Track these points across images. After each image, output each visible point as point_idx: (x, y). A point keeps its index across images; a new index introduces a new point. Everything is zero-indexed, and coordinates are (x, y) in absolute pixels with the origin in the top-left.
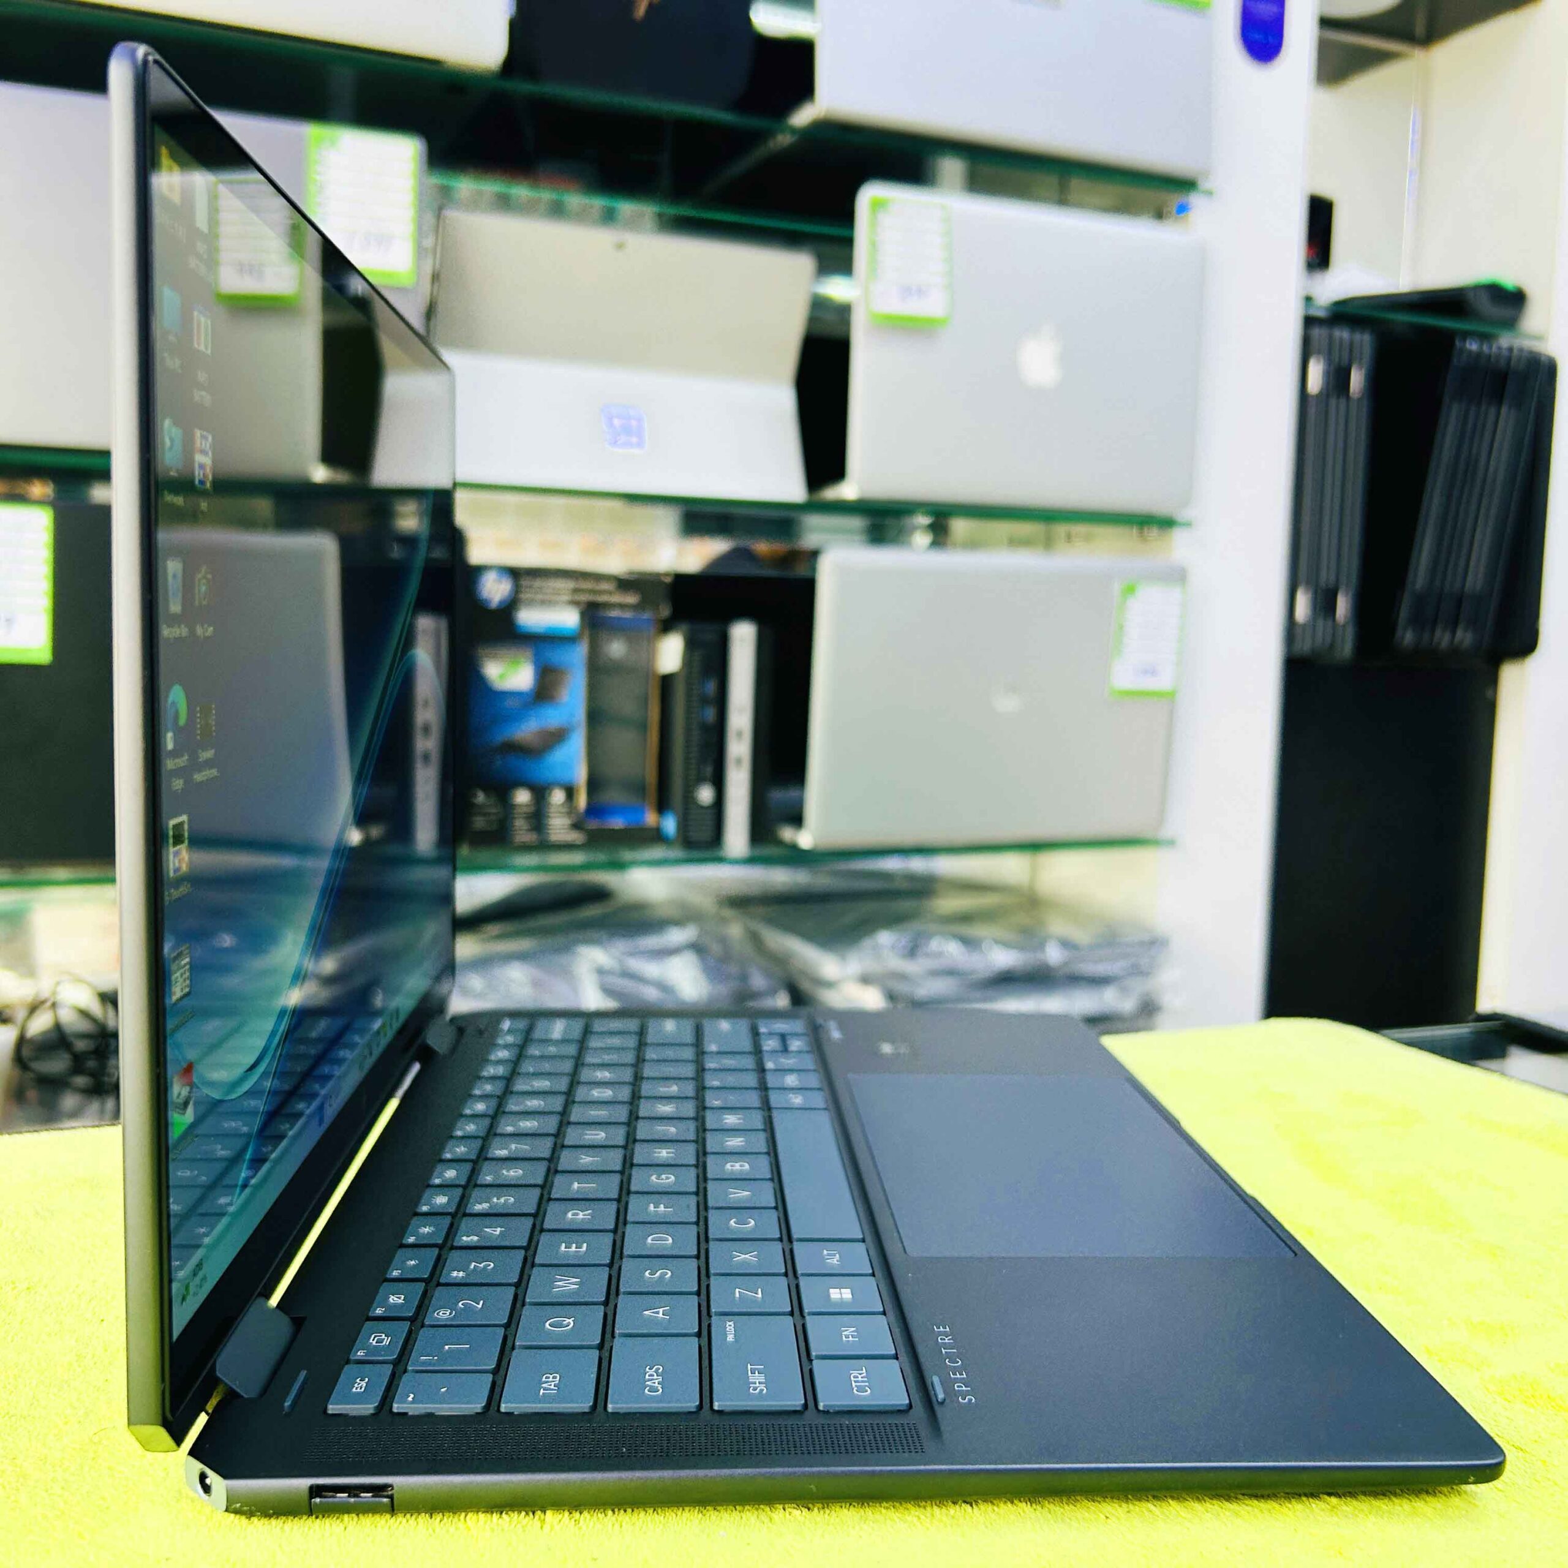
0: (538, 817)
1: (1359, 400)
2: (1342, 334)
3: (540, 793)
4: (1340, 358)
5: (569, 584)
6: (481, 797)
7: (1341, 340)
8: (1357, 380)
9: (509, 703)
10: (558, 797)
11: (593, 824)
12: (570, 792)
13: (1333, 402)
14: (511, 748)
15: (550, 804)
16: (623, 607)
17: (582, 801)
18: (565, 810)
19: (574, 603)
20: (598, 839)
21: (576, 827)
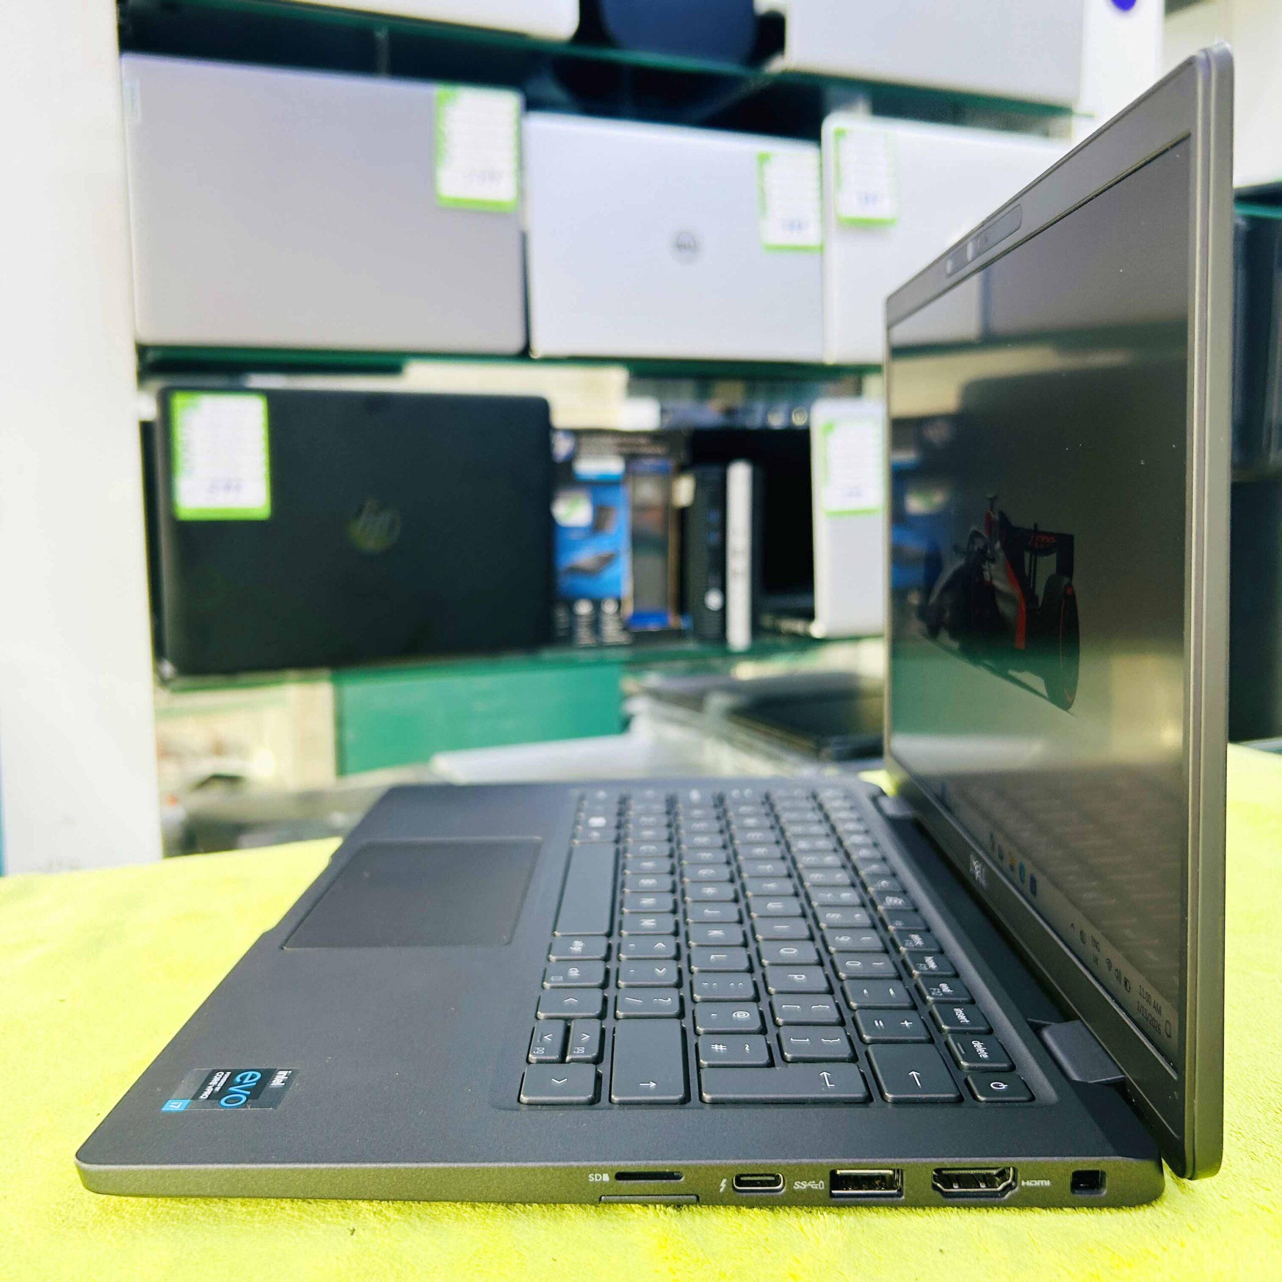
3: (597, 604)
5: (616, 440)
9: (574, 536)
11: (638, 628)
12: (619, 602)
14: (576, 571)
15: (605, 613)
16: (656, 456)
17: (630, 610)
18: (616, 618)
19: (622, 455)
20: (641, 639)
21: (626, 629)
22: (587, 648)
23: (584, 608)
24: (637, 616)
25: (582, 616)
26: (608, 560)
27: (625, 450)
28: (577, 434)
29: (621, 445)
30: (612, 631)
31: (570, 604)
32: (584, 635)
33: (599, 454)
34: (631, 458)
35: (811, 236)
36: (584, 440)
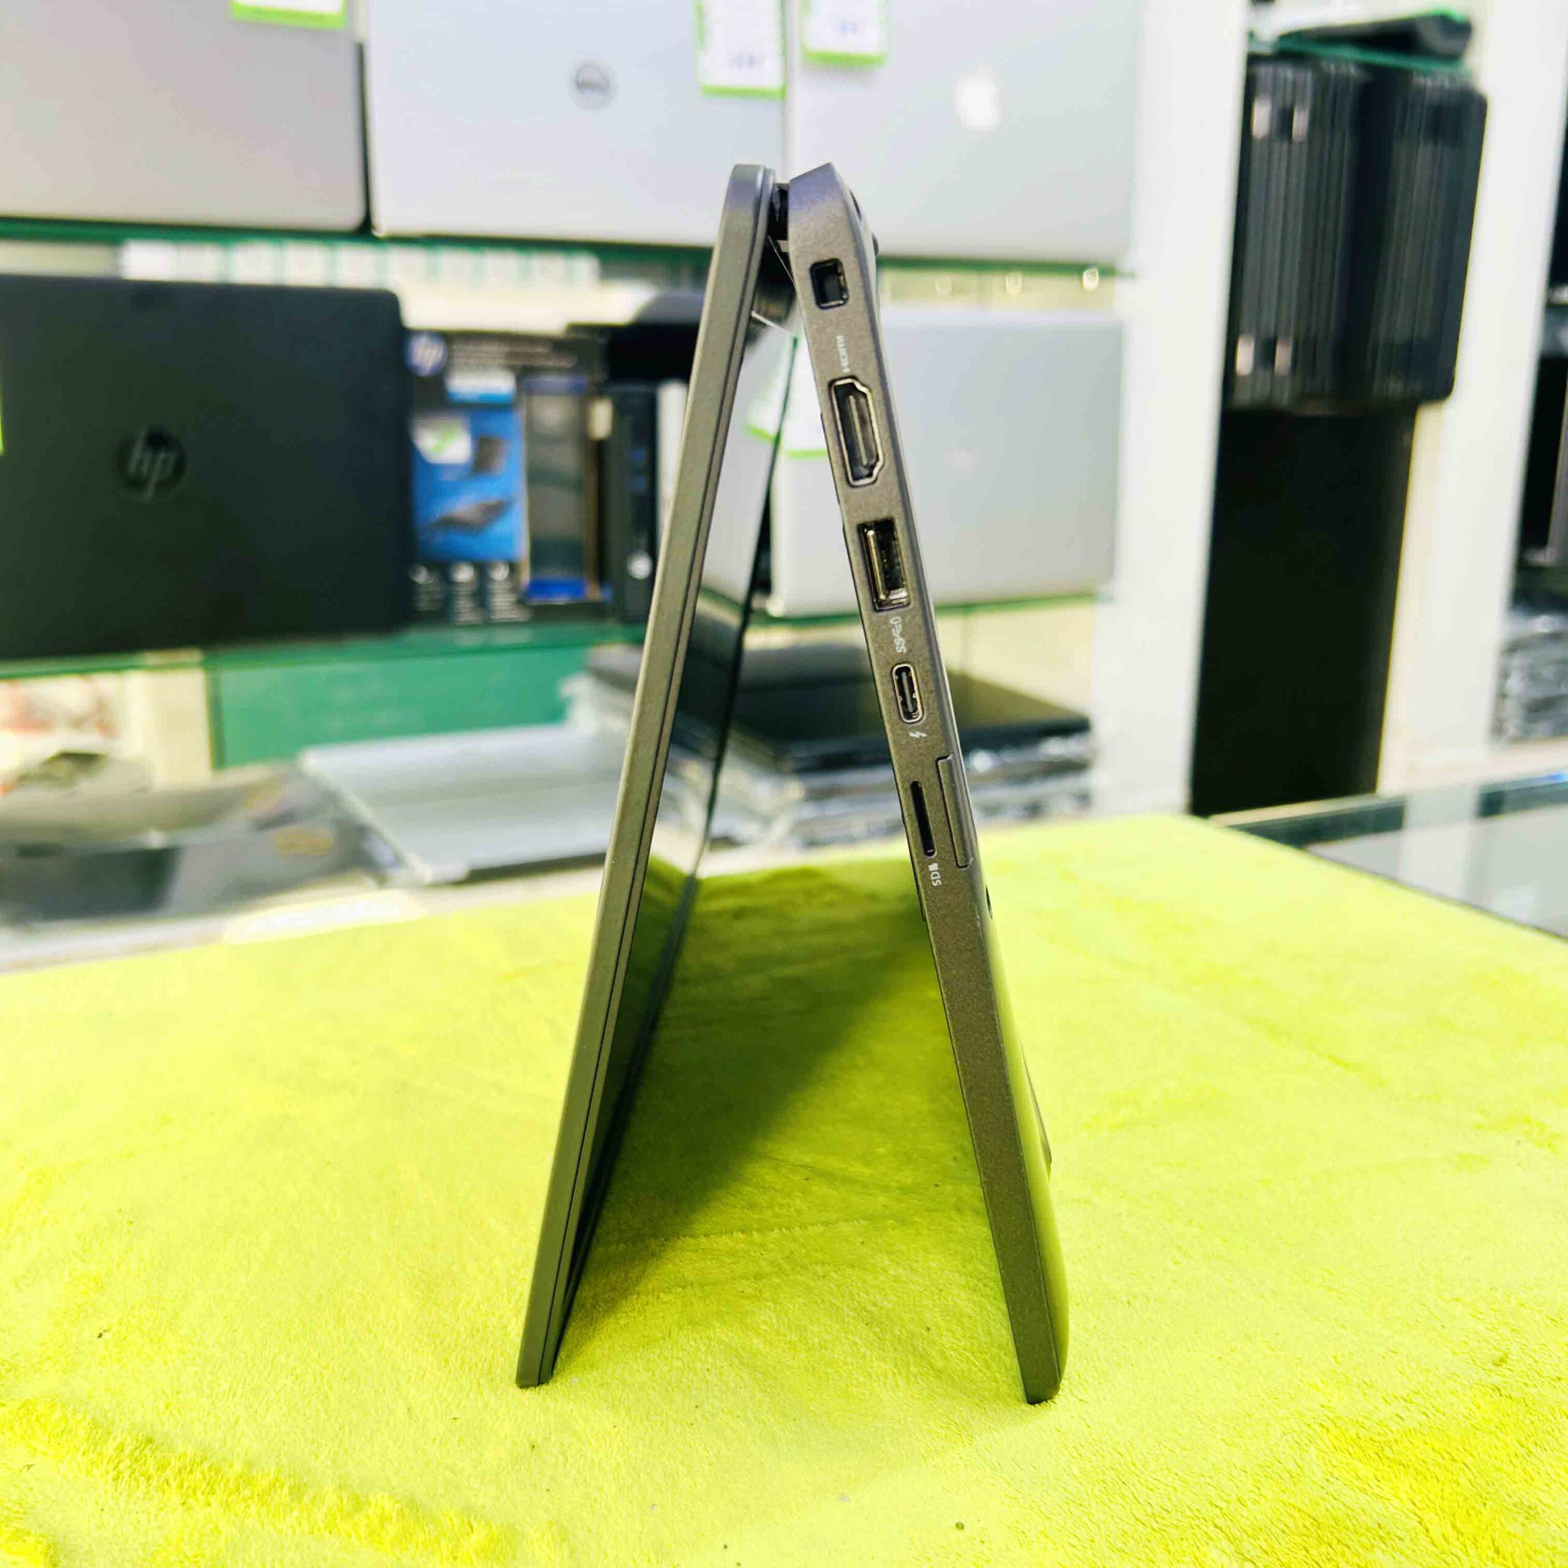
0: (481, 594)
1: (1301, 144)
2: (1288, 73)
3: (482, 569)
4: (1284, 97)
5: (505, 348)
6: (422, 577)
7: (1285, 80)
8: (1300, 122)
9: (448, 477)
10: (500, 574)
11: (536, 601)
12: (513, 568)
13: (1276, 145)
14: (451, 524)
15: (492, 581)
16: (559, 370)
17: (526, 576)
18: (508, 586)
19: (511, 368)
20: (542, 615)
21: (521, 602)
22: (469, 626)
23: (464, 574)
24: (537, 586)
25: (462, 583)
26: (497, 511)
27: (518, 363)
28: (448, 338)
29: (510, 355)
30: (503, 603)
31: (443, 568)
32: (464, 608)
33: (482, 367)
34: (525, 374)
35: (768, 75)
36: (457, 347)
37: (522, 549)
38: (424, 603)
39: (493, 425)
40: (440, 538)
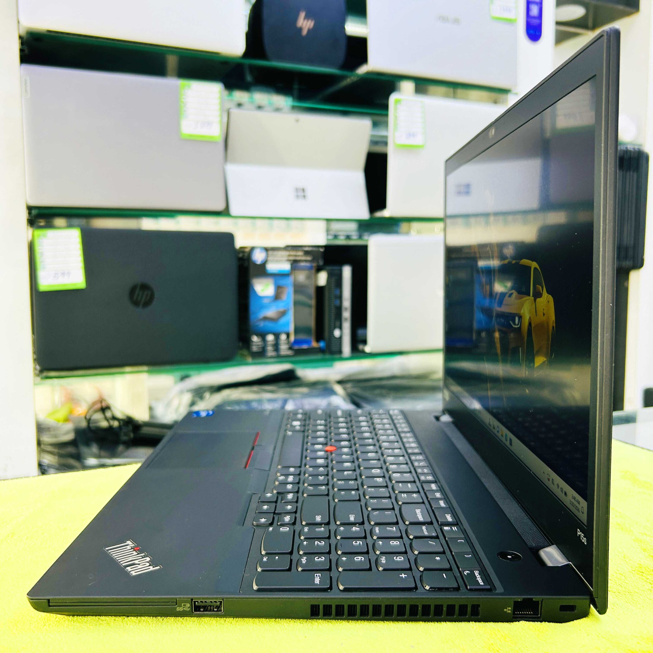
0: (277, 345)
3: (277, 336)
5: (287, 253)
9: (266, 301)
10: (283, 337)
11: (296, 347)
12: (288, 335)
15: (280, 340)
17: (292, 338)
18: (286, 342)
19: (288, 260)
20: (299, 352)
21: (290, 348)
22: (272, 357)
23: (270, 338)
24: (297, 342)
25: (269, 341)
26: (283, 313)
27: (292, 259)
28: (267, 250)
29: (289, 256)
30: (284, 348)
31: (263, 336)
32: (270, 351)
33: (279, 261)
34: (294, 263)
36: (270, 253)
37: (291, 329)
38: (255, 349)
39: (283, 282)
40: (262, 324)
